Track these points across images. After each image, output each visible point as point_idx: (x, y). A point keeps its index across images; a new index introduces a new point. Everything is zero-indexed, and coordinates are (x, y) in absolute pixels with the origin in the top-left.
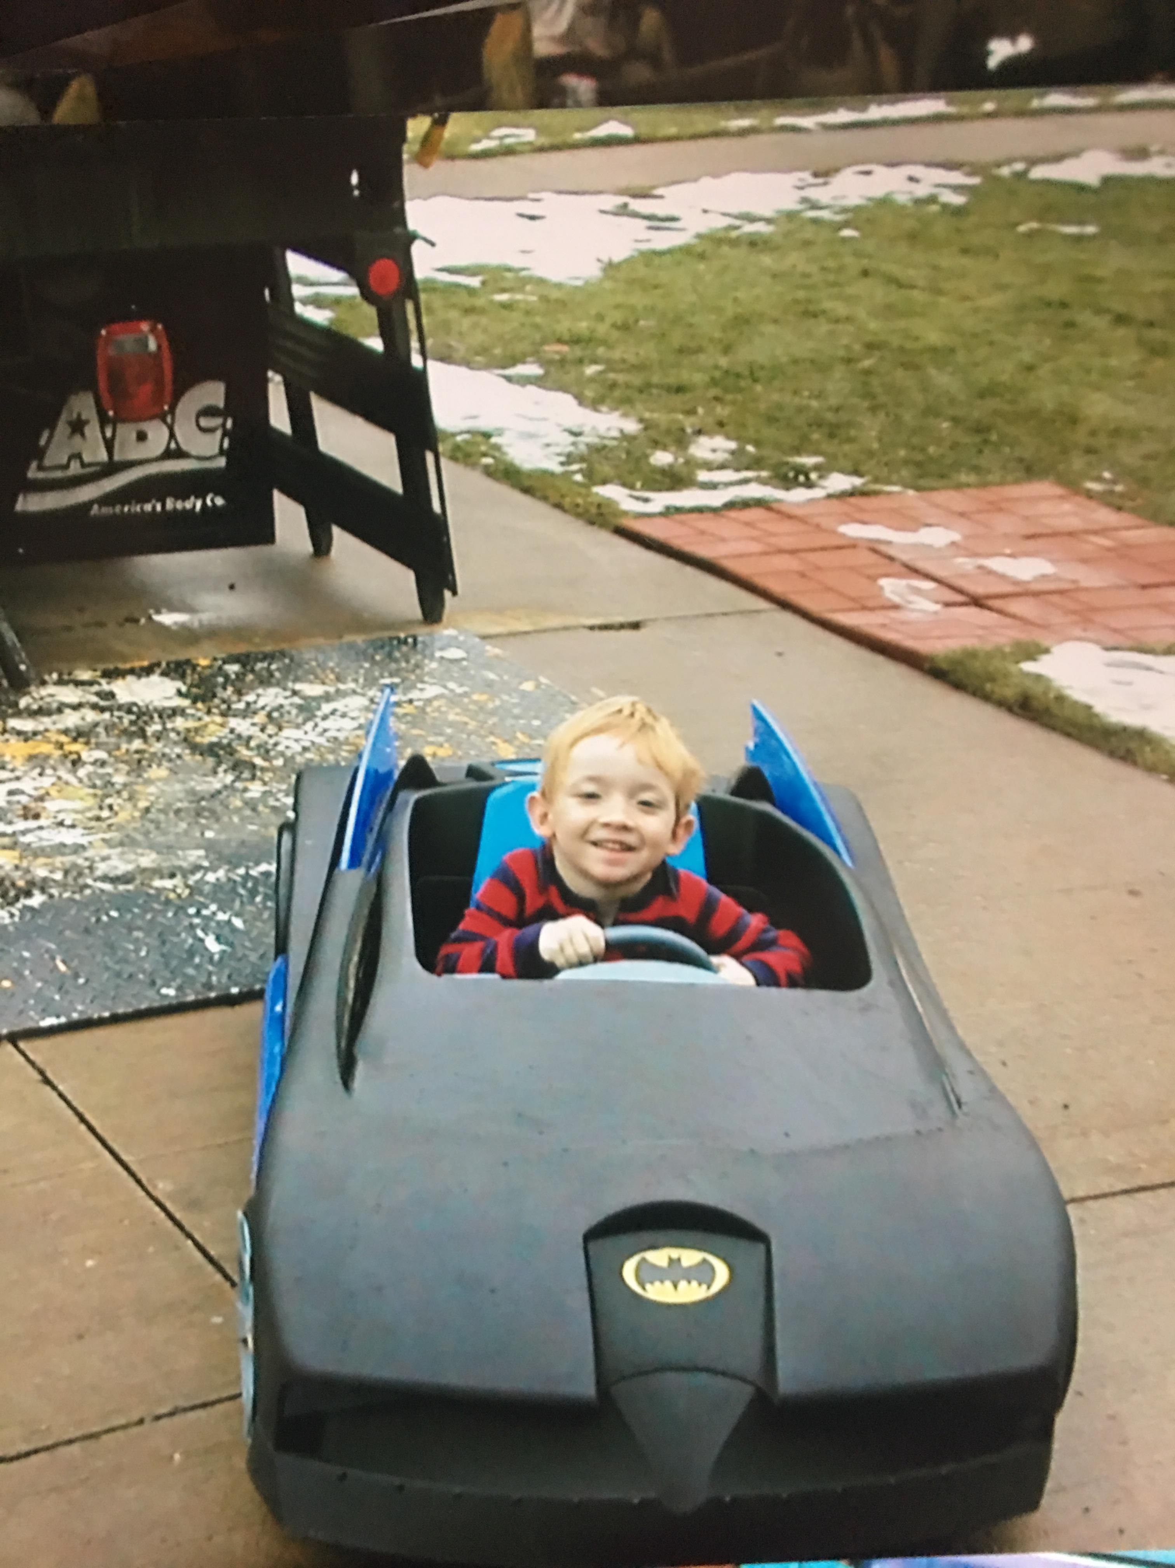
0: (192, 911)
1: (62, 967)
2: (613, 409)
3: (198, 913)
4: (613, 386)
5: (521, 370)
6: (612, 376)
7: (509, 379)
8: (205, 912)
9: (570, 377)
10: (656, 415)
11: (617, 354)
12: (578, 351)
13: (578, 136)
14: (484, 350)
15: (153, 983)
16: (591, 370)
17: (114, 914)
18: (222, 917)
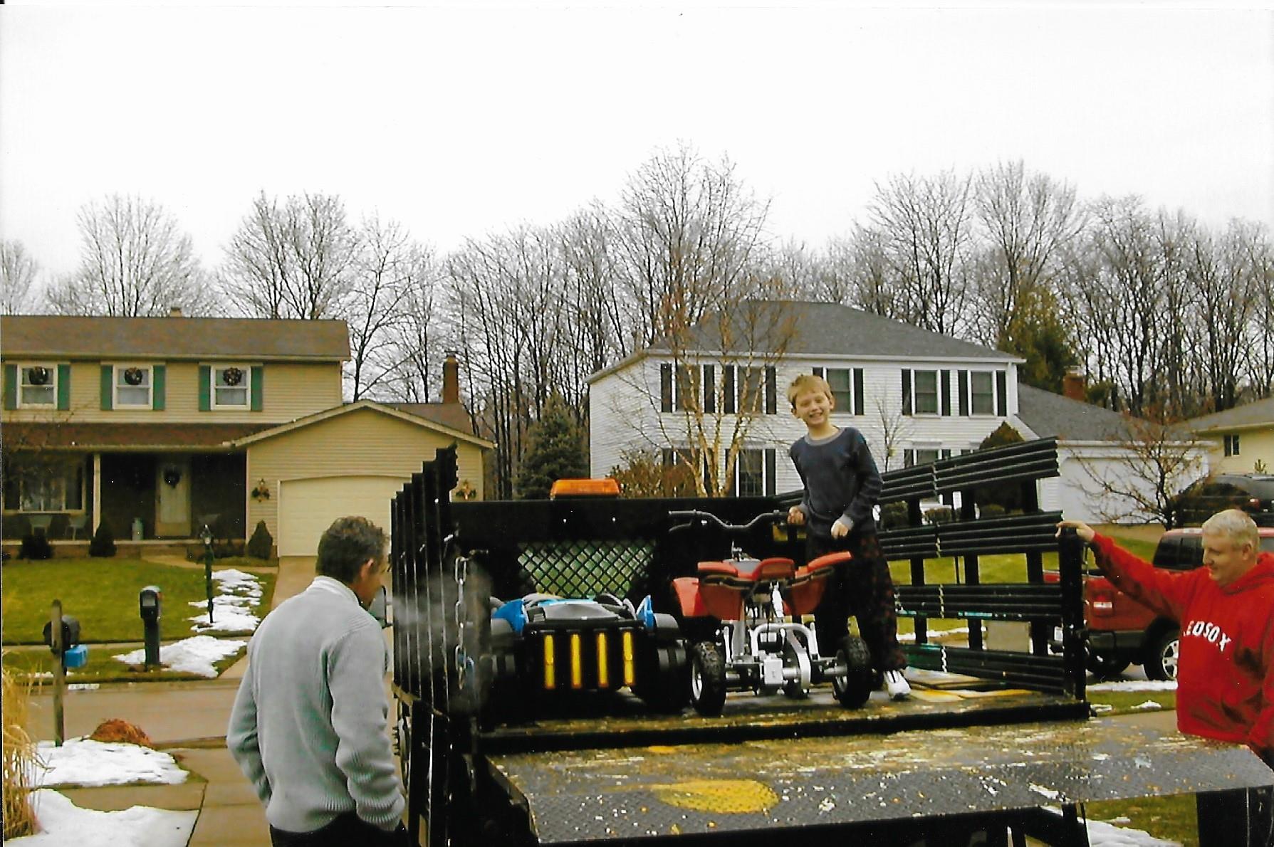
0: (981, 778)
1: (922, 796)
2: (1167, 838)
3: (984, 779)
4: (1166, 826)
5: (1118, 819)
6: (1165, 821)
7: (1113, 824)
8: (987, 779)
9: (1144, 822)
10: (1189, 840)
11: (1166, 811)
12: (1146, 810)
13: (1133, 707)
14: (1099, 811)
15: (965, 804)
16: (1153, 819)
17: (944, 778)
18: (996, 781)
